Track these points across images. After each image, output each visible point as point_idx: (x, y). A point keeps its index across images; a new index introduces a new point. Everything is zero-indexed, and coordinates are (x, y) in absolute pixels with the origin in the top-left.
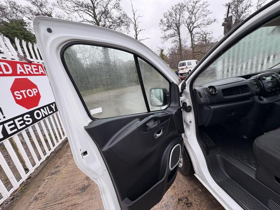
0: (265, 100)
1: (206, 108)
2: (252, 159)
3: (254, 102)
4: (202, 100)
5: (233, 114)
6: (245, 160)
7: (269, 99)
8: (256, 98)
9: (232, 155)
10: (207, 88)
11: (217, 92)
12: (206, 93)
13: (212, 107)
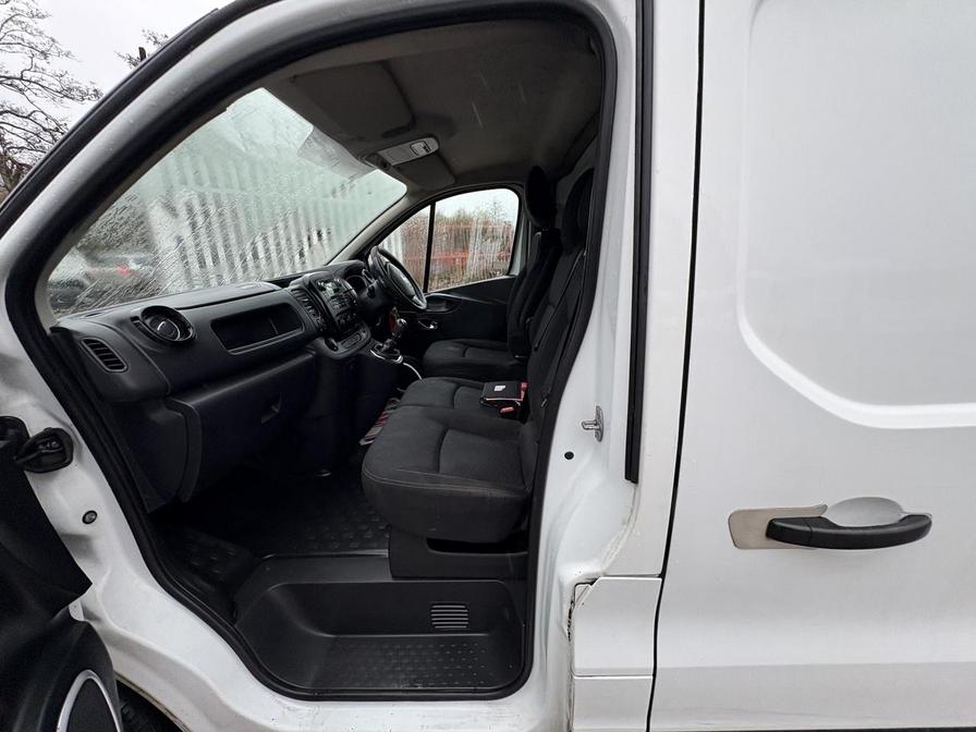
0: (342, 350)
1: (161, 415)
2: (365, 527)
3: (320, 358)
4: (129, 378)
5: (277, 410)
6: (352, 545)
7: (347, 344)
8: (322, 343)
9: (317, 553)
10: (136, 318)
11: (191, 331)
12: (140, 341)
13: (192, 403)
